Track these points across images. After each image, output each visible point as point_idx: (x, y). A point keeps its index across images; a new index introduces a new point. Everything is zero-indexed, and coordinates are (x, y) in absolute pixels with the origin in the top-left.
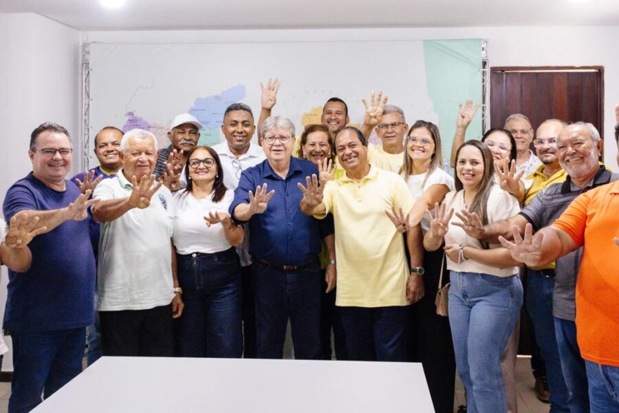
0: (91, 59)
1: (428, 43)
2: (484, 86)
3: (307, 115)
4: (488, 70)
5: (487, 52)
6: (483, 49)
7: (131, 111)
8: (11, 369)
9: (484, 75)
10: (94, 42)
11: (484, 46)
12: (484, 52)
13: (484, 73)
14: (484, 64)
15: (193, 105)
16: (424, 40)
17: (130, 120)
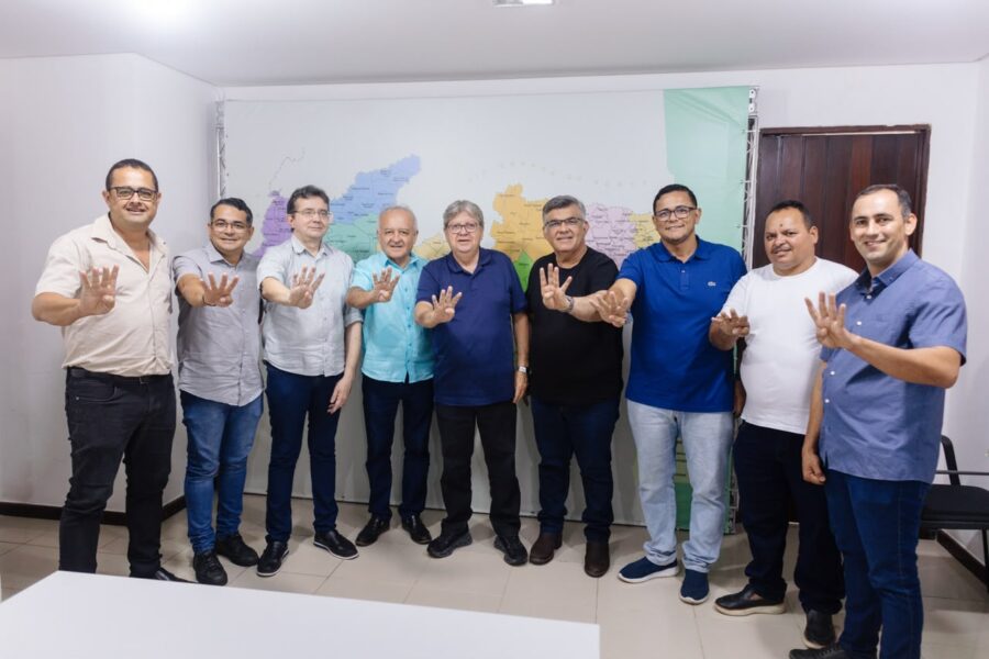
0: (227, 122)
1: (670, 93)
2: (748, 155)
3: (502, 196)
4: (756, 131)
5: (756, 105)
6: (751, 101)
7: (277, 189)
8: (122, 509)
9: (749, 139)
10: (229, 100)
11: (752, 96)
12: (752, 105)
13: (750, 136)
14: (751, 123)
15: (353, 182)
16: (665, 90)
17: (275, 202)
